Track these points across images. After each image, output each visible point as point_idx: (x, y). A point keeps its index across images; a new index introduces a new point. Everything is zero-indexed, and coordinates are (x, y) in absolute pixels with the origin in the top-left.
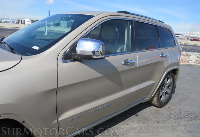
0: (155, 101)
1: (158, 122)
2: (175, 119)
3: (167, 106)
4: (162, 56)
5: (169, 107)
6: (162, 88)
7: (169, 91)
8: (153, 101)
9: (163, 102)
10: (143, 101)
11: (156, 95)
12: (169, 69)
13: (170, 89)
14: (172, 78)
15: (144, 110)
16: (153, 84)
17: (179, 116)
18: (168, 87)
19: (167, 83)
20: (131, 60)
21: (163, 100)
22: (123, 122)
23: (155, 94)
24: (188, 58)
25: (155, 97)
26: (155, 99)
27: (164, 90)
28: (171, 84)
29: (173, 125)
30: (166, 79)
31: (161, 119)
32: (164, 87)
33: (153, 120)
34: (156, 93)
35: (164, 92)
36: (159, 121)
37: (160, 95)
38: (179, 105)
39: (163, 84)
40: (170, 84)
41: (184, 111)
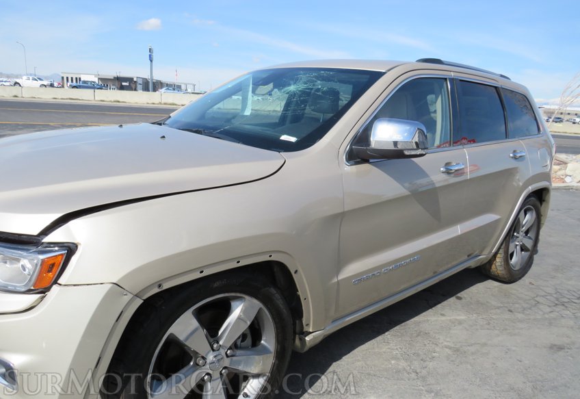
0: (498, 264)
1: (510, 311)
2: (550, 306)
3: (526, 280)
4: (515, 158)
5: (530, 283)
6: (513, 235)
7: (529, 244)
8: (493, 266)
9: (517, 268)
10: (472, 263)
11: (501, 251)
12: (531, 188)
13: (530, 238)
14: (534, 212)
15: (472, 288)
16: (497, 222)
17: (557, 299)
18: (527, 232)
19: (524, 223)
20: (457, 164)
21: (516, 263)
22: (430, 310)
23: (499, 249)
24: (559, 170)
25: (499, 255)
26: (499, 260)
27: (518, 239)
28: (532, 226)
29: (547, 316)
30: (523, 211)
31: (517, 305)
32: (518, 233)
33: (498, 308)
34: (502, 244)
35: (517, 245)
36: (512, 309)
37: (510, 252)
38: (553, 277)
39: (516, 226)
40: (531, 224)
41: (569, 291)
